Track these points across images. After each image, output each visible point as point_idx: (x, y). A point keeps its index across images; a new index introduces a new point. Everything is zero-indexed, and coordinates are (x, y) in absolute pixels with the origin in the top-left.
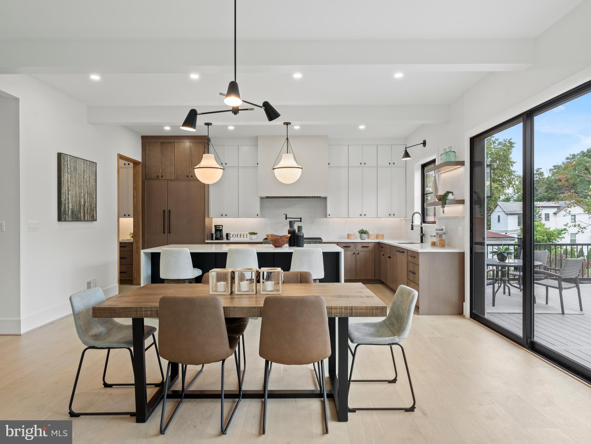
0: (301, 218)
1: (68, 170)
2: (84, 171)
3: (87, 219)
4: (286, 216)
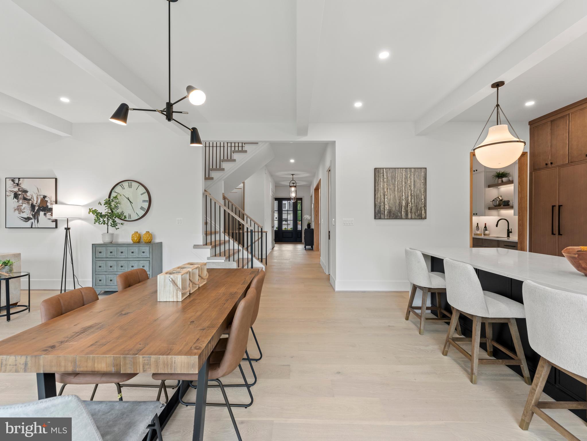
1: (383, 180)
2: (406, 178)
3: (412, 217)
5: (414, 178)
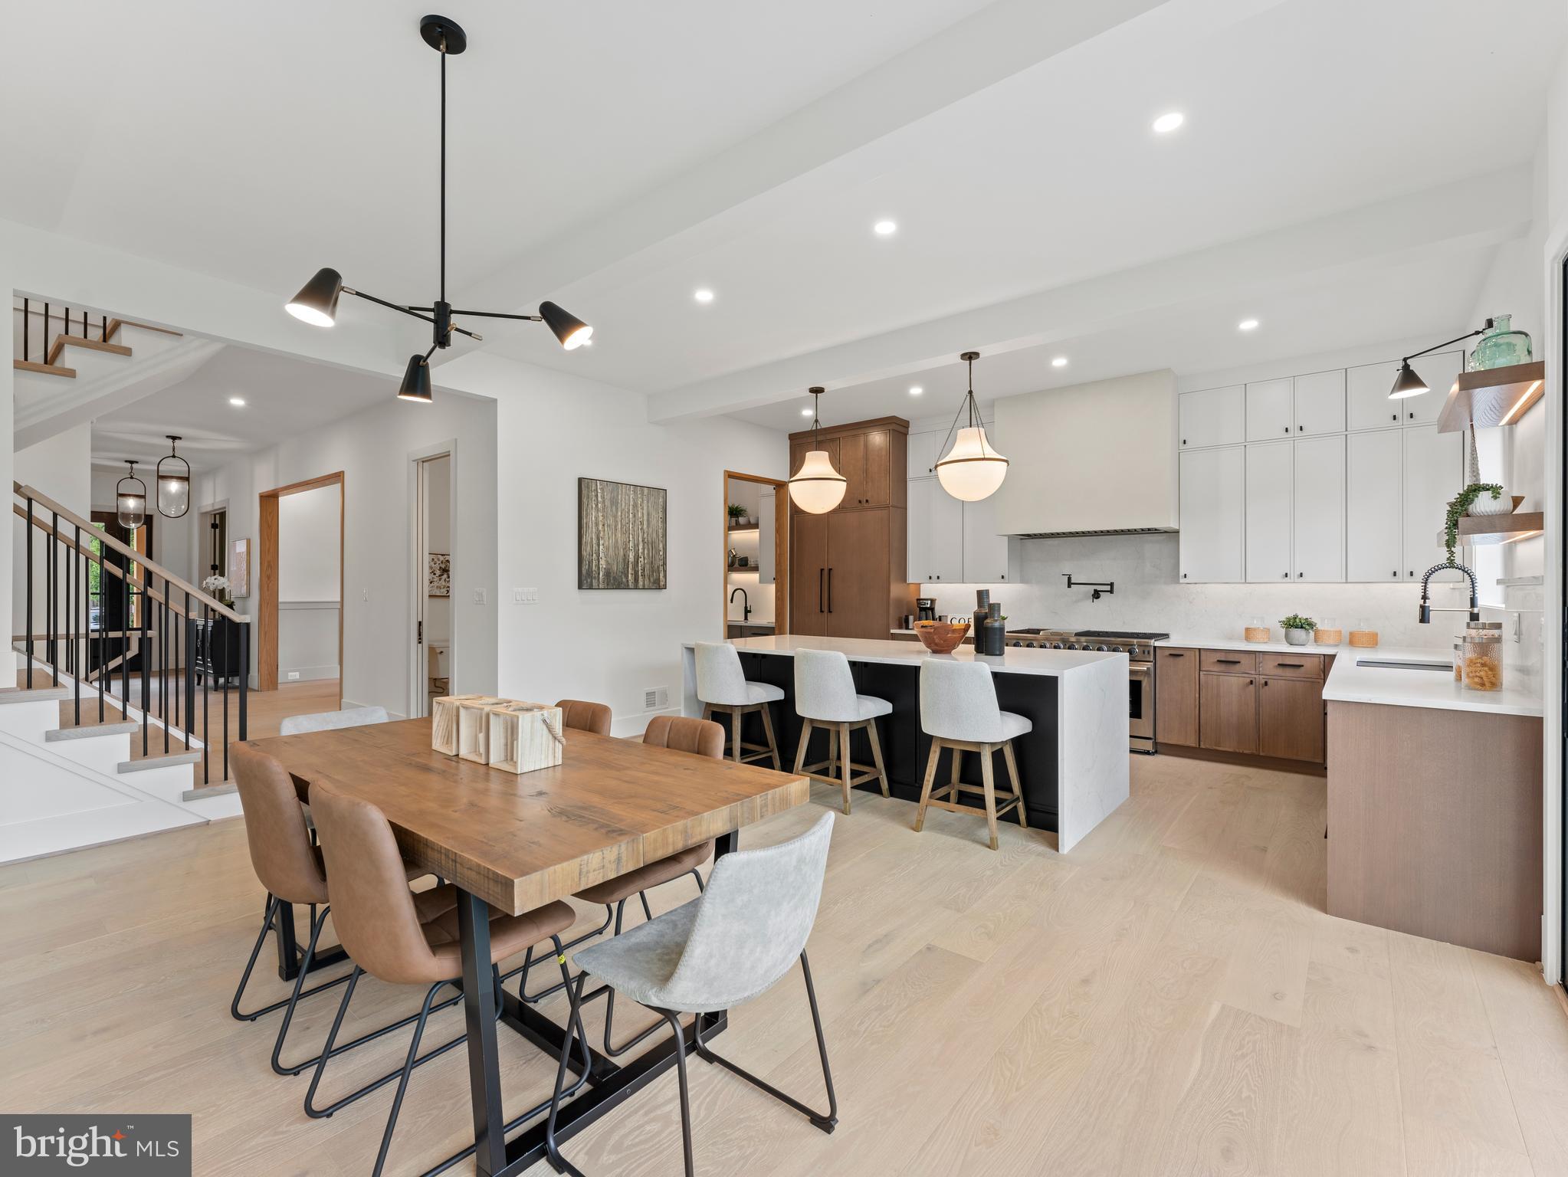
0: (1112, 585)
1: (597, 505)
2: (635, 506)
3: (644, 585)
4: (1069, 579)
5: (648, 506)
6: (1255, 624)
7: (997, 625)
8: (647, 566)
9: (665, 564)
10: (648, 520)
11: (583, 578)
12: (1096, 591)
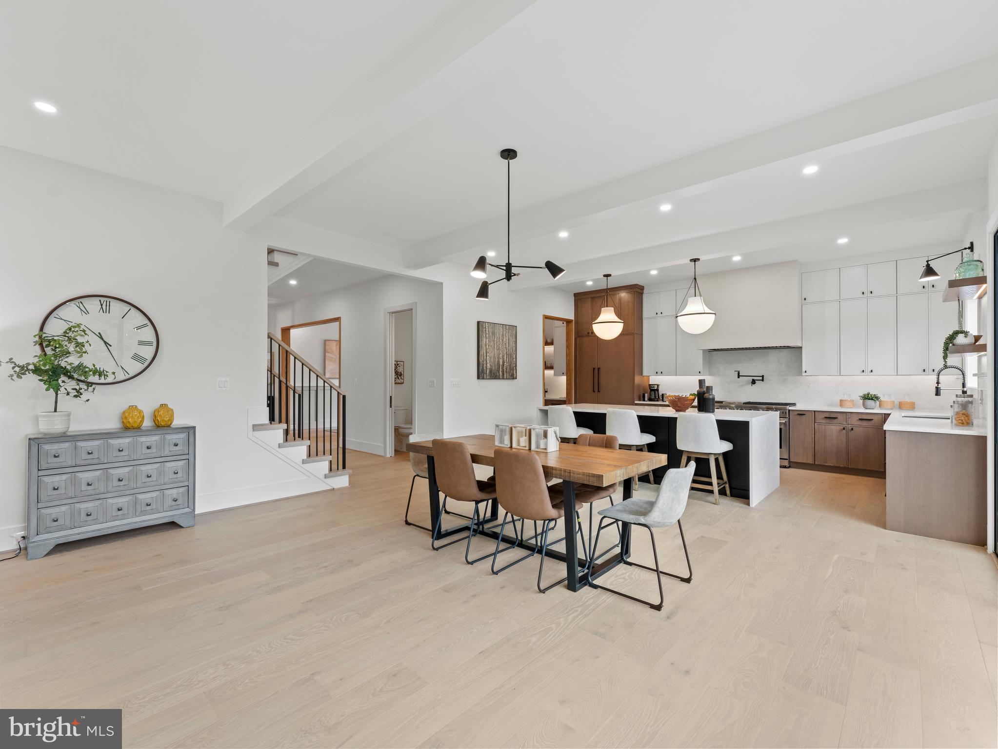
0: (763, 376)
2: (503, 335)
3: (507, 377)
4: (739, 373)
5: (508, 336)
6: (845, 398)
7: (711, 397)
8: (508, 367)
9: (516, 366)
10: (508, 342)
11: (480, 373)
12: (753, 380)
